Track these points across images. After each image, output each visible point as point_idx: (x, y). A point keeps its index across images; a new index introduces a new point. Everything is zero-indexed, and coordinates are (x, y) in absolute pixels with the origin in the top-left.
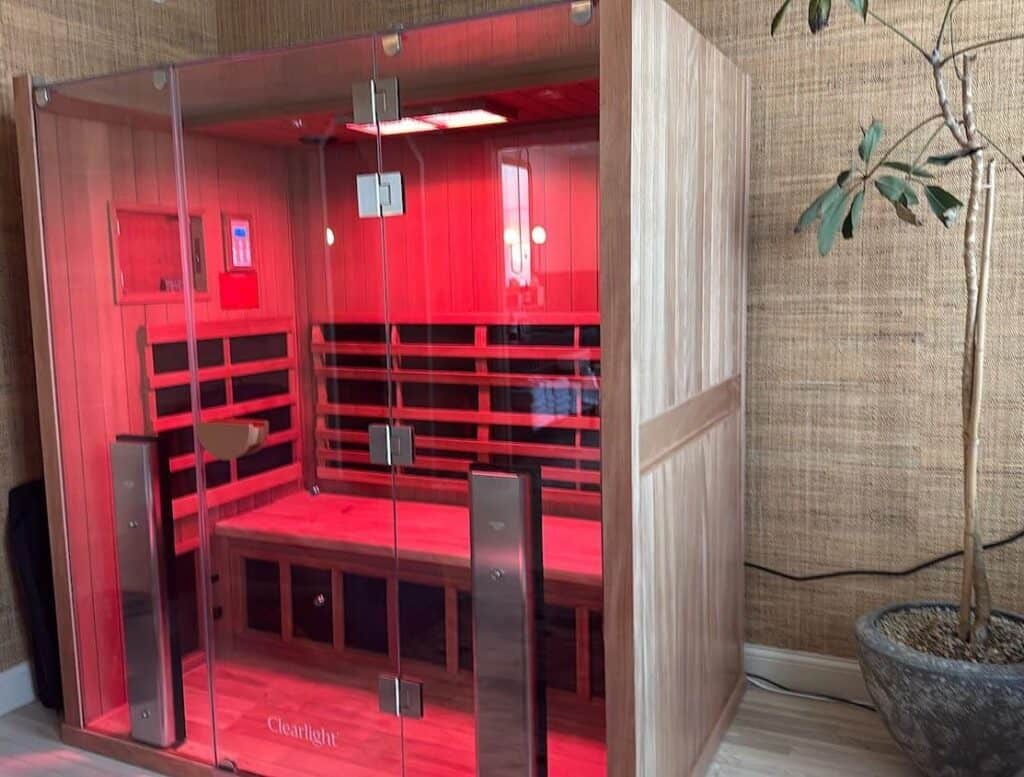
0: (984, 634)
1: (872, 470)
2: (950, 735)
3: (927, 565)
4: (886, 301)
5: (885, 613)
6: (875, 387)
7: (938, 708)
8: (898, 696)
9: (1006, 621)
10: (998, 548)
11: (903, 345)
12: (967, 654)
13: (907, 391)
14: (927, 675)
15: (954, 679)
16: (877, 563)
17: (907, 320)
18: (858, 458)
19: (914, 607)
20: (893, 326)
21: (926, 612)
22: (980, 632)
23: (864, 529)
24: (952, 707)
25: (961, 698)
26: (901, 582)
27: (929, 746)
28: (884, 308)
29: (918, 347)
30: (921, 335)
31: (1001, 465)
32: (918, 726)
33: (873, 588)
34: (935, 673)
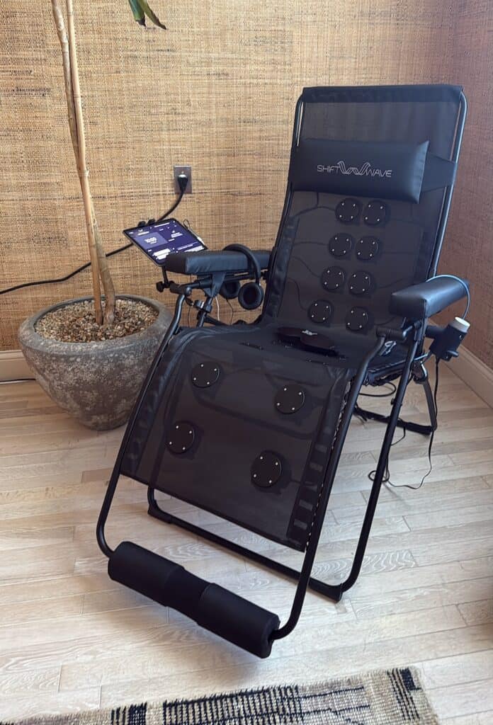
0: (112, 317)
1: (29, 204)
2: (91, 396)
3: (79, 271)
4: (17, 61)
5: (45, 314)
6: (20, 135)
7: (79, 381)
8: (51, 378)
9: (130, 303)
10: (125, 251)
11: (36, 99)
12: (99, 334)
13: (45, 137)
14: (67, 358)
15: (87, 357)
16: (43, 275)
17: (37, 77)
18: (16, 195)
19: (68, 304)
20: (25, 83)
21: (77, 307)
22: (110, 316)
23: (30, 251)
24: (89, 377)
25: (93, 370)
26: (63, 286)
27: (79, 407)
28: (17, 68)
29: (48, 101)
30: (49, 90)
31: (119, 192)
32: (68, 396)
33: (43, 294)
34: (73, 356)
